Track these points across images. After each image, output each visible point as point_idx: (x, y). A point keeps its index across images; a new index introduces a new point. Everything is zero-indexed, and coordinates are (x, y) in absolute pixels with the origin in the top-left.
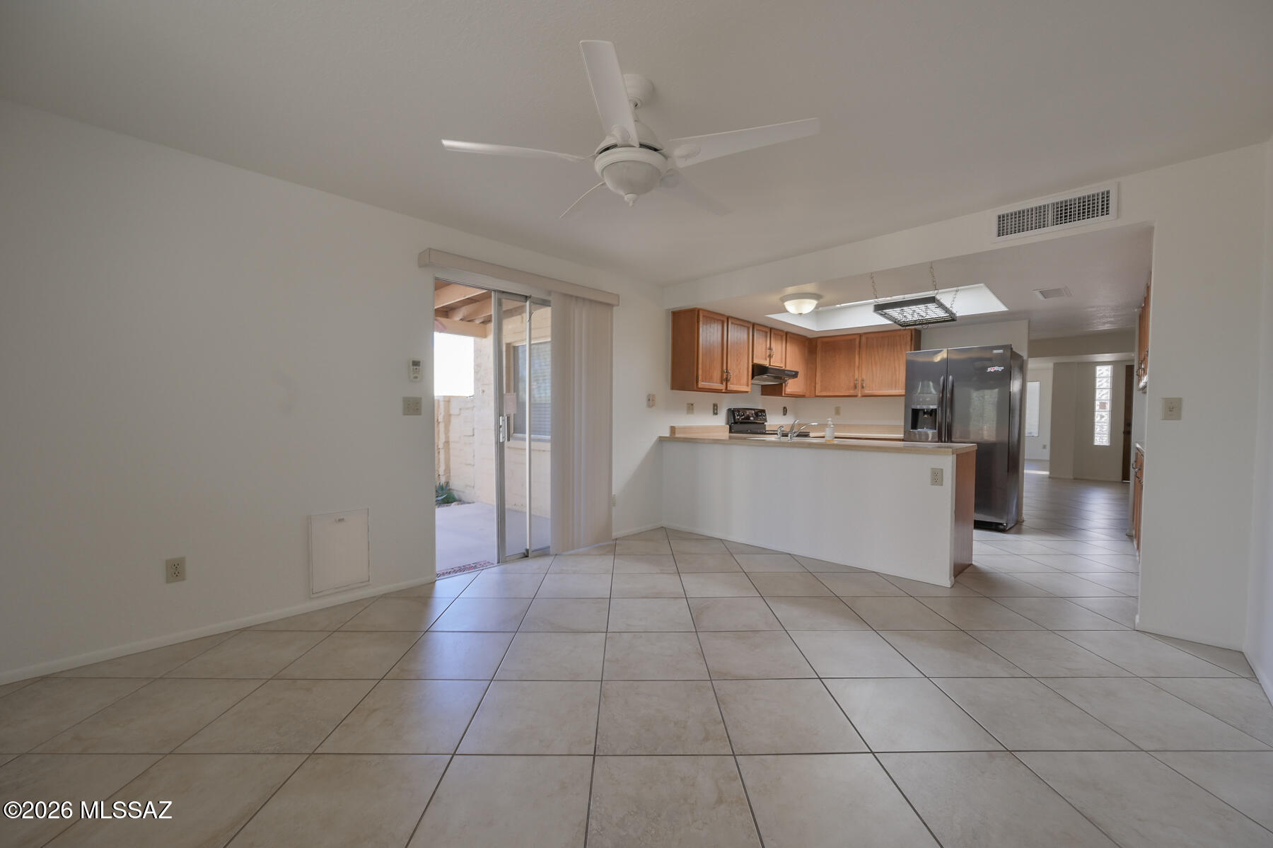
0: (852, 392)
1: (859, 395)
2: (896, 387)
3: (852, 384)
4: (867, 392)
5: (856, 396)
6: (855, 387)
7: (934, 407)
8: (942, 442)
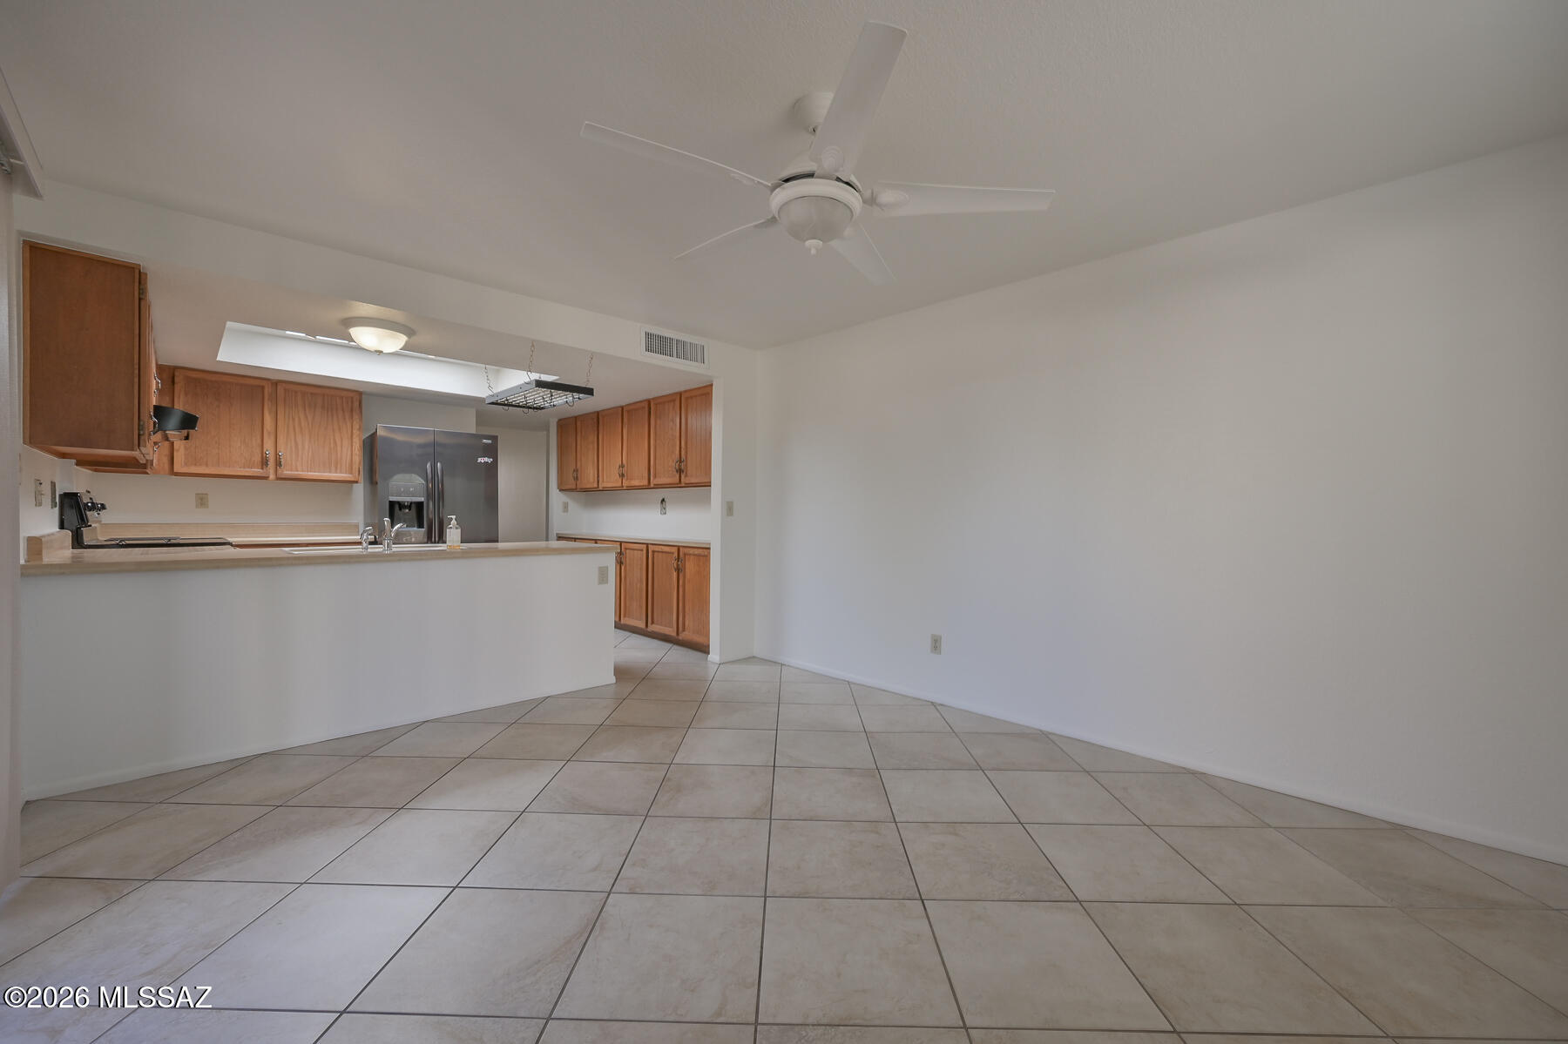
0: (257, 471)
1: (272, 477)
2: (336, 468)
3: (257, 458)
4: (287, 473)
5: (266, 478)
6: (264, 463)
7: (422, 499)
8: (432, 543)
